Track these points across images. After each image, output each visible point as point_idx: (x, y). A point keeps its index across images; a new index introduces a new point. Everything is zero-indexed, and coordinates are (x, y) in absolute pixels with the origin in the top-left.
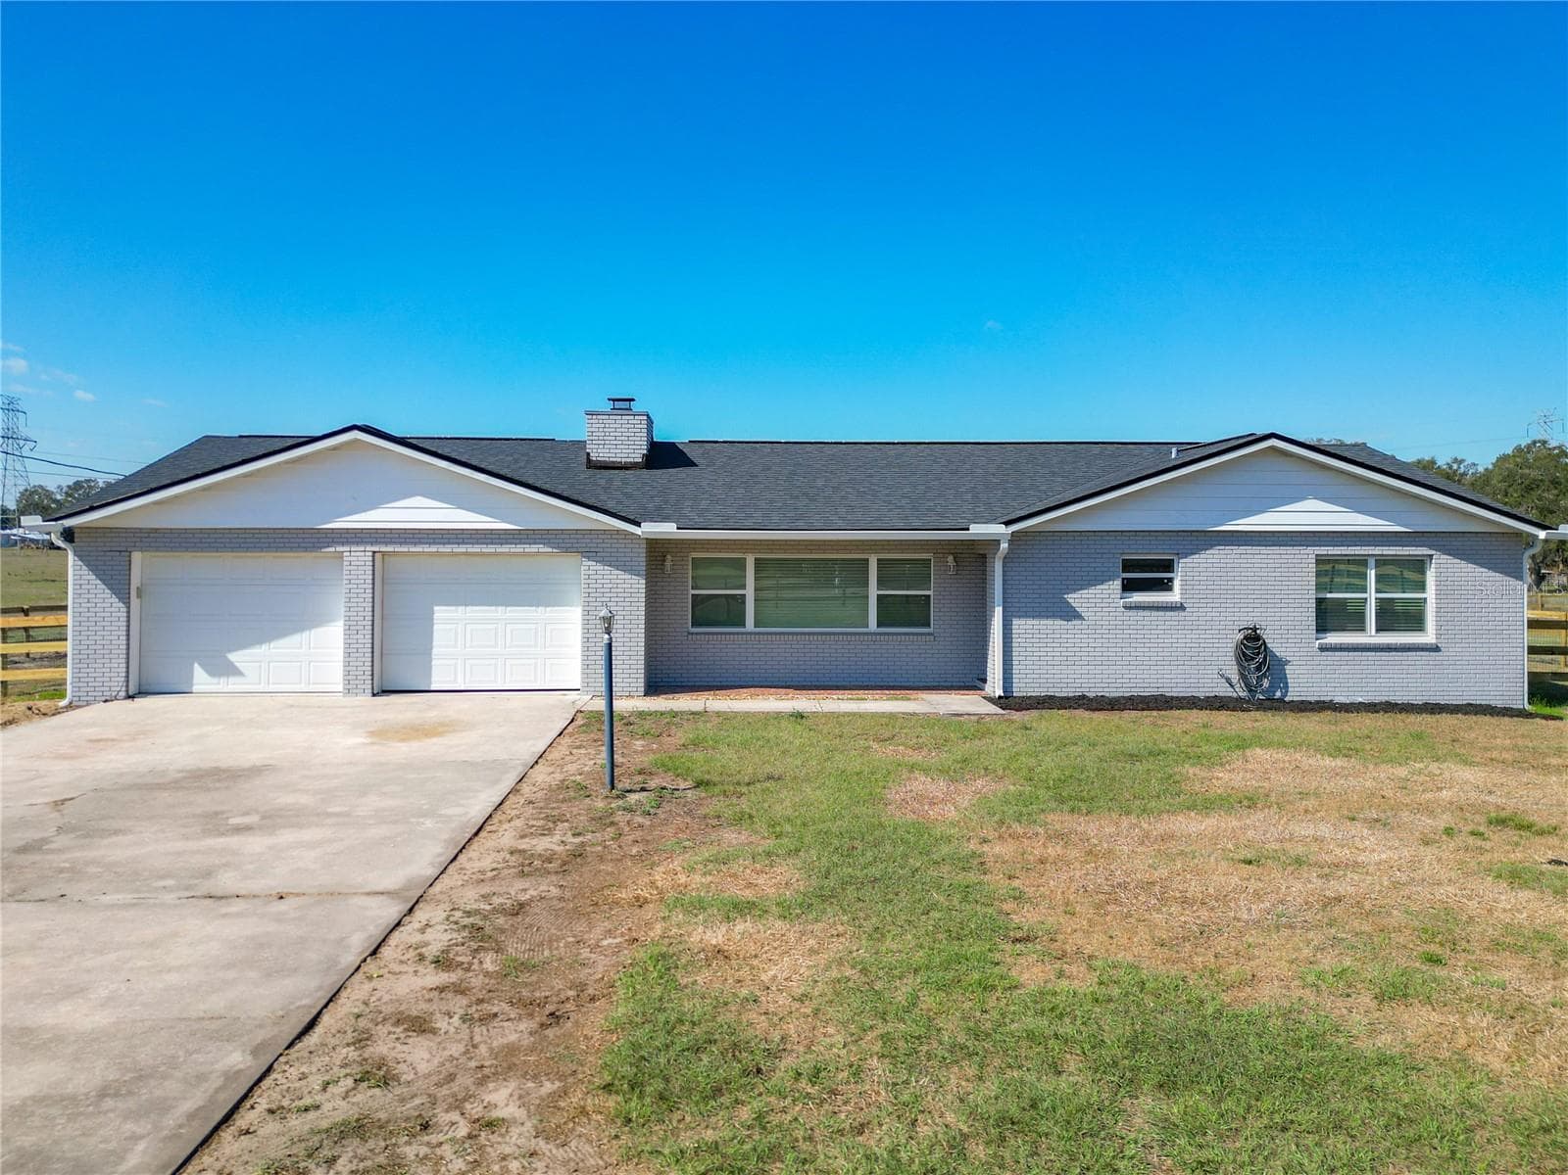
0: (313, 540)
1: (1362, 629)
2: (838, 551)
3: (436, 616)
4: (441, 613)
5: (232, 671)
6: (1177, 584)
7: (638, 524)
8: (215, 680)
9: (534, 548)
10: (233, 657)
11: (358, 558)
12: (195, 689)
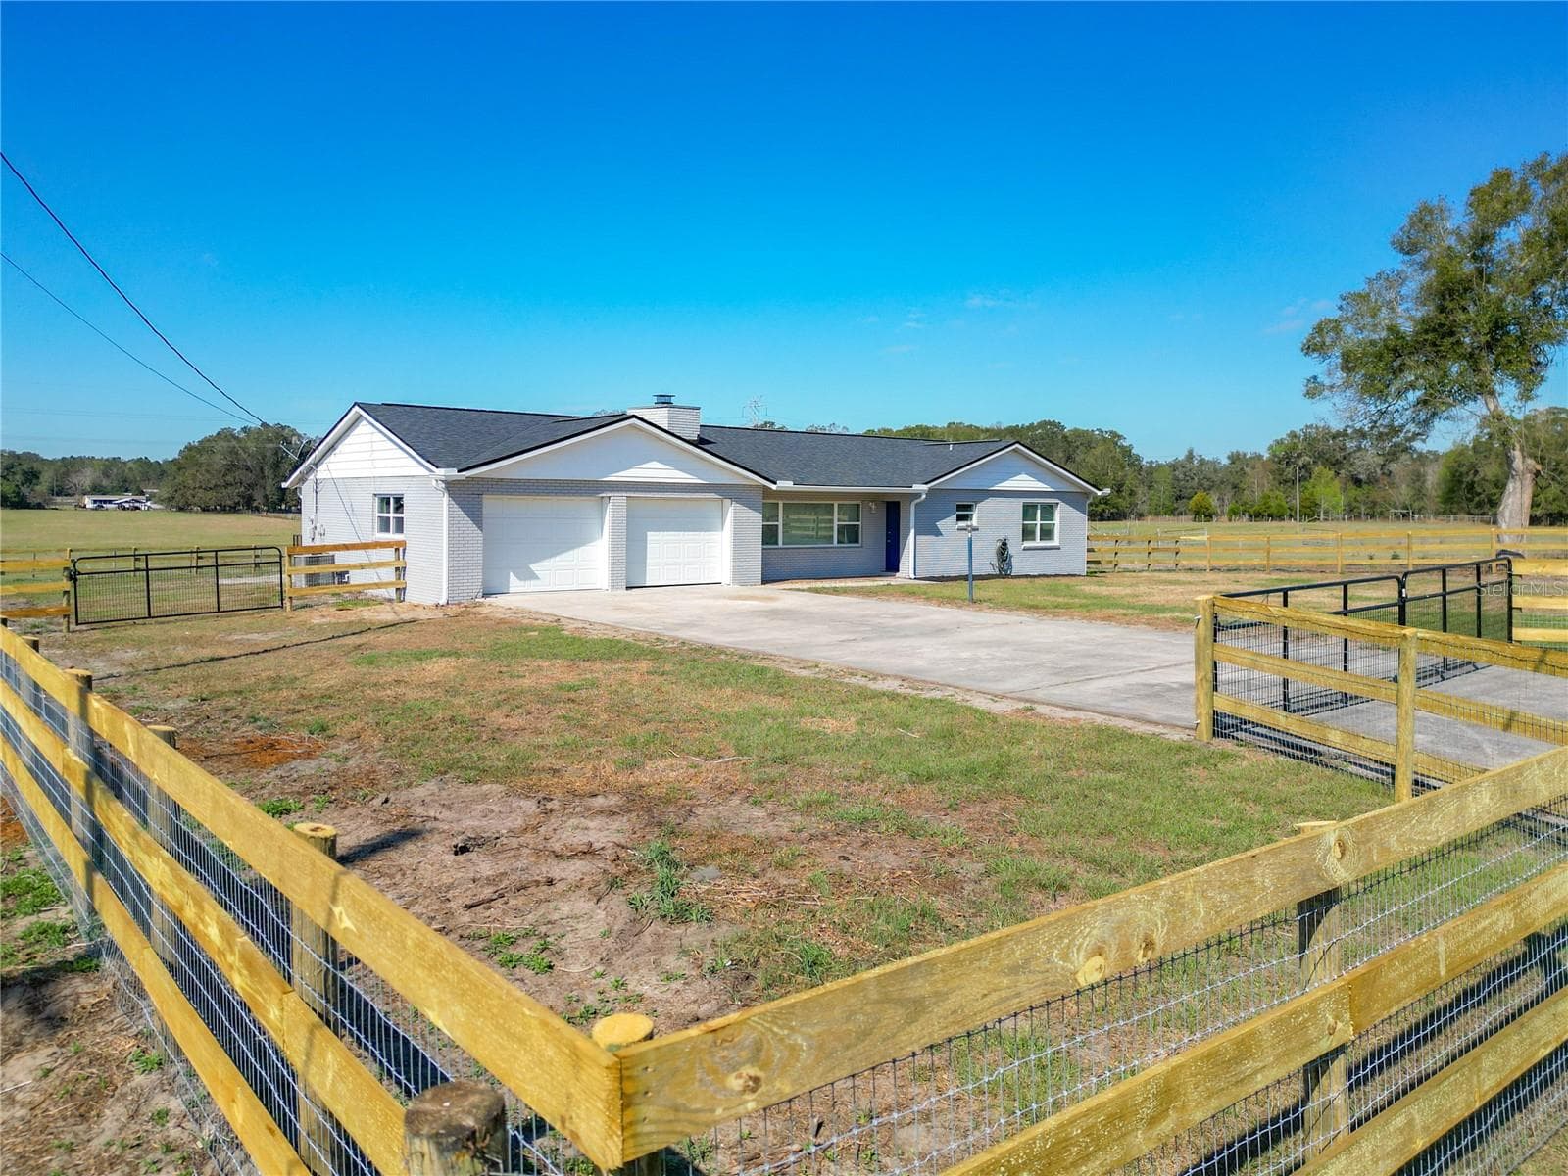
0: (594, 489)
1: (1034, 539)
2: (823, 499)
3: (649, 538)
4: (651, 536)
5: (533, 576)
6: (975, 517)
7: (775, 483)
8: (523, 583)
9: (708, 495)
10: (534, 567)
11: (619, 499)
12: (511, 590)
